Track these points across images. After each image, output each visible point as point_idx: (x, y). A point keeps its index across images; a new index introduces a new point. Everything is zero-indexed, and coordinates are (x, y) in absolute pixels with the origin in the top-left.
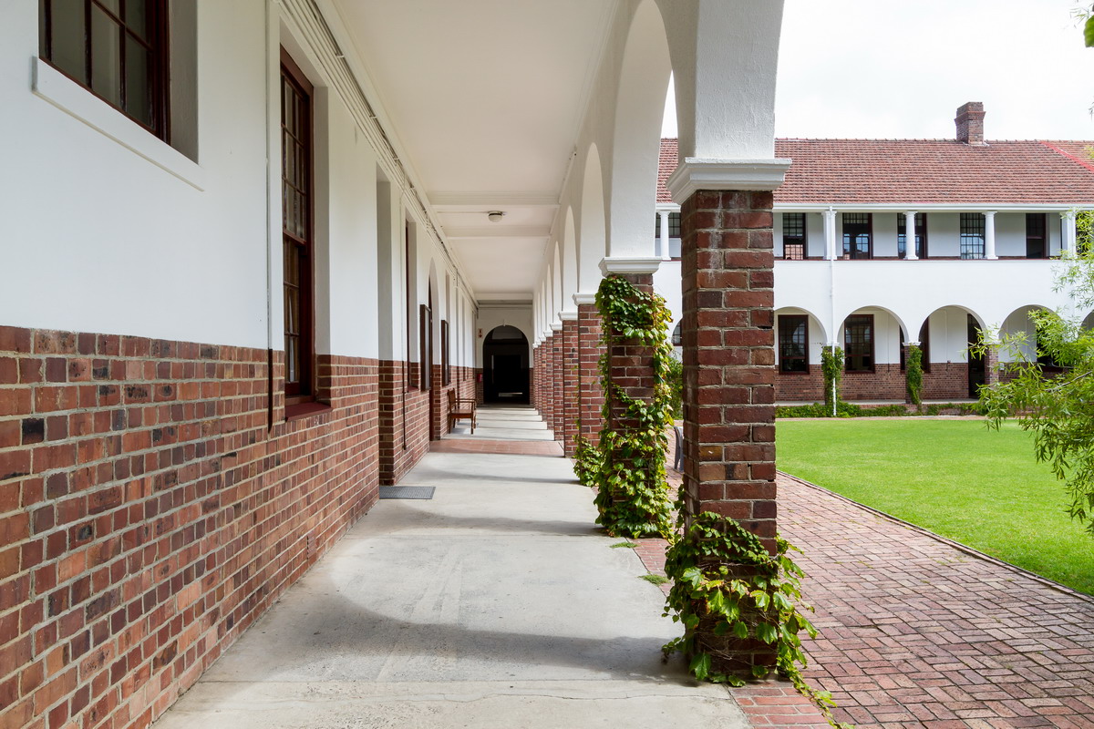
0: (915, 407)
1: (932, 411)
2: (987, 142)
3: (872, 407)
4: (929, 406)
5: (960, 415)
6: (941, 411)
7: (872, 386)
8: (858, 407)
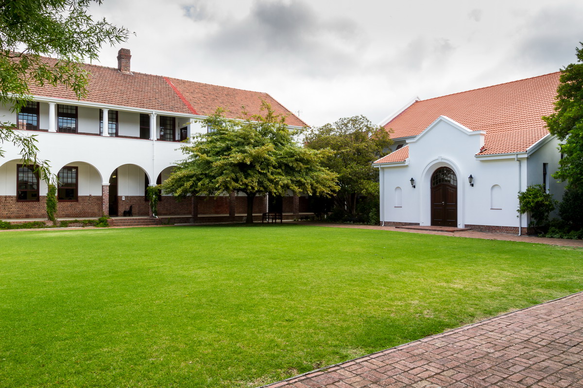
0: (52, 222)
1: (64, 224)
2: (134, 73)
3: (20, 222)
4: (61, 222)
5: (82, 226)
6: (70, 224)
7: (36, 209)
8: (9, 223)
